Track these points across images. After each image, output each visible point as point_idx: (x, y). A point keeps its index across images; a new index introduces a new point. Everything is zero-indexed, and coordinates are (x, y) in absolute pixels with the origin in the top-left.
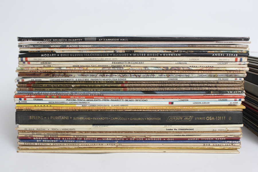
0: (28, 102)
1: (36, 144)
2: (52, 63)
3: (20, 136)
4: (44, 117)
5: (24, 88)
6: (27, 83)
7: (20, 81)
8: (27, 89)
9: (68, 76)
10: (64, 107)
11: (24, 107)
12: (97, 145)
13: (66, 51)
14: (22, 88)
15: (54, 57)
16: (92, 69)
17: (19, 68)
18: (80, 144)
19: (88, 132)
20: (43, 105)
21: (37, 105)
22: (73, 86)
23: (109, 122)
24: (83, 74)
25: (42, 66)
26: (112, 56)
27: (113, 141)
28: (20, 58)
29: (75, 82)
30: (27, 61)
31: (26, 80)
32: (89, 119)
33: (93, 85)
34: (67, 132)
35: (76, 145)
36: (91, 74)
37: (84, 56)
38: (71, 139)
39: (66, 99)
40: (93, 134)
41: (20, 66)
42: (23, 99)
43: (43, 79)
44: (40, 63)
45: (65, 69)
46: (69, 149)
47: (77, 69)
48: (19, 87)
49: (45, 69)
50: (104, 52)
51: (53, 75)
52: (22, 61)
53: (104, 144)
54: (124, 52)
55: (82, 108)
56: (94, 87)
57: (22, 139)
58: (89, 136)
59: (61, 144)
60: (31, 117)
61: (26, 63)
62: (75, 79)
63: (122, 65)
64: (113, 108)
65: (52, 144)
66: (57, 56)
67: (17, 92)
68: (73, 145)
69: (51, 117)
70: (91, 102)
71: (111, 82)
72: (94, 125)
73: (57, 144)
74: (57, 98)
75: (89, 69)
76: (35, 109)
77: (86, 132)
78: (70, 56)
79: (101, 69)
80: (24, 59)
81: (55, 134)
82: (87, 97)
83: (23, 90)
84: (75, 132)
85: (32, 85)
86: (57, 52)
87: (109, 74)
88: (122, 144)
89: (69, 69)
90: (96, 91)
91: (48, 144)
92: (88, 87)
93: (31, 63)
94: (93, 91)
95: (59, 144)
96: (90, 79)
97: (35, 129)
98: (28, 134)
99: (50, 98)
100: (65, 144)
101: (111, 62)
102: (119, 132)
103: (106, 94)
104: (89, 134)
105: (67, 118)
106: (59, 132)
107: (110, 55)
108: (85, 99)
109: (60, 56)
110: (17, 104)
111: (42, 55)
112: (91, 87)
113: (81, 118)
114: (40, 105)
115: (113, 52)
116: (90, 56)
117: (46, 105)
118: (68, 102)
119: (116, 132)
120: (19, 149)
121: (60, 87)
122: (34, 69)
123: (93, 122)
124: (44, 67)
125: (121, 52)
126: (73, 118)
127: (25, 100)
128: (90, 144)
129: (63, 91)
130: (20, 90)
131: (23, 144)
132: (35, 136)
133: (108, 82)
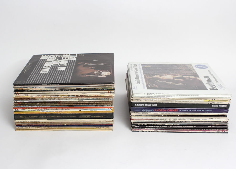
0: (19, 110)
1: (23, 127)
2: (29, 94)
3: (16, 124)
4: (26, 117)
5: (17, 105)
6: (18, 103)
7: (15, 102)
8: (18, 105)
9: (36, 100)
10: (35, 113)
11: (18, 113)
12: (50, 127)
13: (34, 89)
14: (16, 105)
15: (29, 91)
16: (46, 96)
17: (14, 97)
18: (42, 127)
19: (45, 122)
20: (26, 112)
21: (23, 112)
22: (38, 103)
23: (54, 118)
24: (42, 98)
25: (24, 95)
26: (54, 91)
27: (56, 126)
28: (14, 92)
29: (39, 102)
30: (17, 93)
31: (18, 102)
32: (46, 117)
33: (46, 103)
34: (37, 122)
35: (41, 128)
36: (45, 99)
37: (42, 91)
38: (38, 125)
39: (35, 109)
40: (48, 123)
41: (15, 95)
42: (17, 109)
43: (25, 101)
44: (23, 94)
45: (34, 96)
46: (38, 129)
47: (39, 96)
48: (14, 104)
49: (25, 97)
50: (51, 89)
51: (29, 100)
52: (15, 93)
53: (53, 127)
54: (59, 89)
55: (42, 113)
56: (47, 104)
57: (17, 126)
58: (46, 124)
59: (34, 127)
60: (20, 117)
61: (17, 94)
62: (39, 101)
63: (59, 95)
64: (55, 113)
65: (30, 127)
66: (30, 91)
67: (14, 107)
68: (40, 128)
69: (29, 117)
70: (46, 110)
71: (55, 102)
72: (48, 119)
73: (32, 127)
74: (32, 109)
75: (44, 96)
76: (22, 113)
77: (44, 122)
78: (36, 91)
79: (50, 96)
80: (16, 93)
81: (32, 123)
82: (44, 108)
83: (17, 106)
84: (40, 122)
85: (20, 103)
86: (30, 90)
87: (53, 99)
88: (61, 127)
89: (36, 97)
90: (48, 106)
91: (29, 127)
92: (45, 104)
93: (19, 94)
94: (47, 106)
95: (33, 127)
96: (45, 101)
97: (23, 122)
98: (20, 124)
99: (29, 109)
100: (36, 127)
101: (54, 94)
102: (59, 122)
103: (52, 107)
104: (46, 123)
105: (36, 117)
106: (33, 122)
107: (53, 91)
108: (44, 109)
109: (32, 91)
110: (14, 111)
111: (24, 91)
112: (46, 104)
113: (42, 117)
114: (24, 112)
115: (54, 89)
116: (45, 91)
117: (27, 112)
118: (36, 110)
119: (57, 122)
120: (16, 130)
121: (33, 104)
122: (21, 97)
123: (48, 118)
124: (25, 96)
125: (58, 89)
126: (39, 117)
127: (18, 110)
128: (47, 127)
129: (34, 106)
130: (16, 106)
131: (18, 127)
132: (23, 124)
133: (53, 102)
